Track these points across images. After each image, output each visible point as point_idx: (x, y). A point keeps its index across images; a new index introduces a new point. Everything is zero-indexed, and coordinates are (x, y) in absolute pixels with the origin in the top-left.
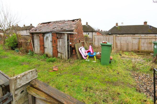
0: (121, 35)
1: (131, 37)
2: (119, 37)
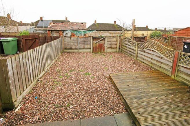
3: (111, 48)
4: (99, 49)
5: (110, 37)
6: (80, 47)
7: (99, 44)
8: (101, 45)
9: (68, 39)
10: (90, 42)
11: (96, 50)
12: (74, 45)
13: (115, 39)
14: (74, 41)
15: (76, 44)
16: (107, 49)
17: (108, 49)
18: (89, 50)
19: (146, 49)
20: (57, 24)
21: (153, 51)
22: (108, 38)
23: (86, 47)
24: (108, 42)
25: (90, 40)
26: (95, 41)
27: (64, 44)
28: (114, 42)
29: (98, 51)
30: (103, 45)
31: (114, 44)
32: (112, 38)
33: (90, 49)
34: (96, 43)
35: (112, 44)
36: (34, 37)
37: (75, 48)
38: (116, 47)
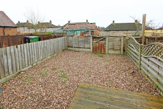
0: (117, 31)
1: (122, 33)
2: (116, 33)
3: (113, 49)
4: (99, 49)
5: (112, 37)
6: (81, 46)
7: (99, 44)
8: (101, 45)
9: (71, 38)
10: (90, 41)
11: (96, 50)
12: (75, 44)
13: (118, 39)
14: (75, 40)
15: (77, 43)
16: (108, 50)
17: (110, 50)
18: (89, 50)
19: (150, 56)
20: (71, 25)
21: (159, 60)
22: (110, 38)
23: (86, 46)
24: (109, 43)
25: (90, 39)
26: (95, 41)
27: (68, 42)
28: (117, 43)
29: (98, 51)
30: (103, 46)
31: (117, 45)
32: (115, 38)
33: (90, 48)
34: (96, 43)
35: (115, 45)
36: (48, 36)
37: (76, 47)
38: (119, 48)
